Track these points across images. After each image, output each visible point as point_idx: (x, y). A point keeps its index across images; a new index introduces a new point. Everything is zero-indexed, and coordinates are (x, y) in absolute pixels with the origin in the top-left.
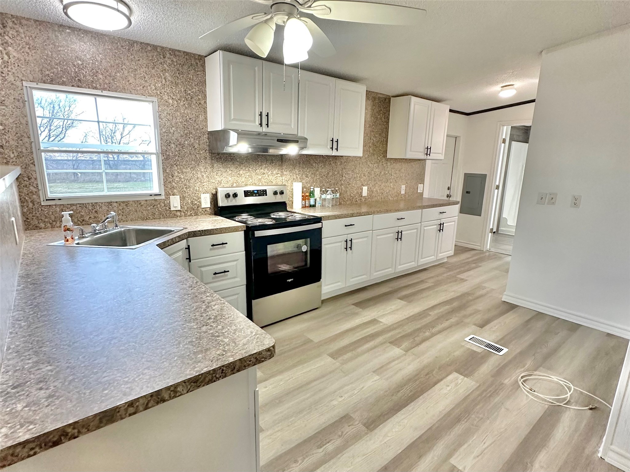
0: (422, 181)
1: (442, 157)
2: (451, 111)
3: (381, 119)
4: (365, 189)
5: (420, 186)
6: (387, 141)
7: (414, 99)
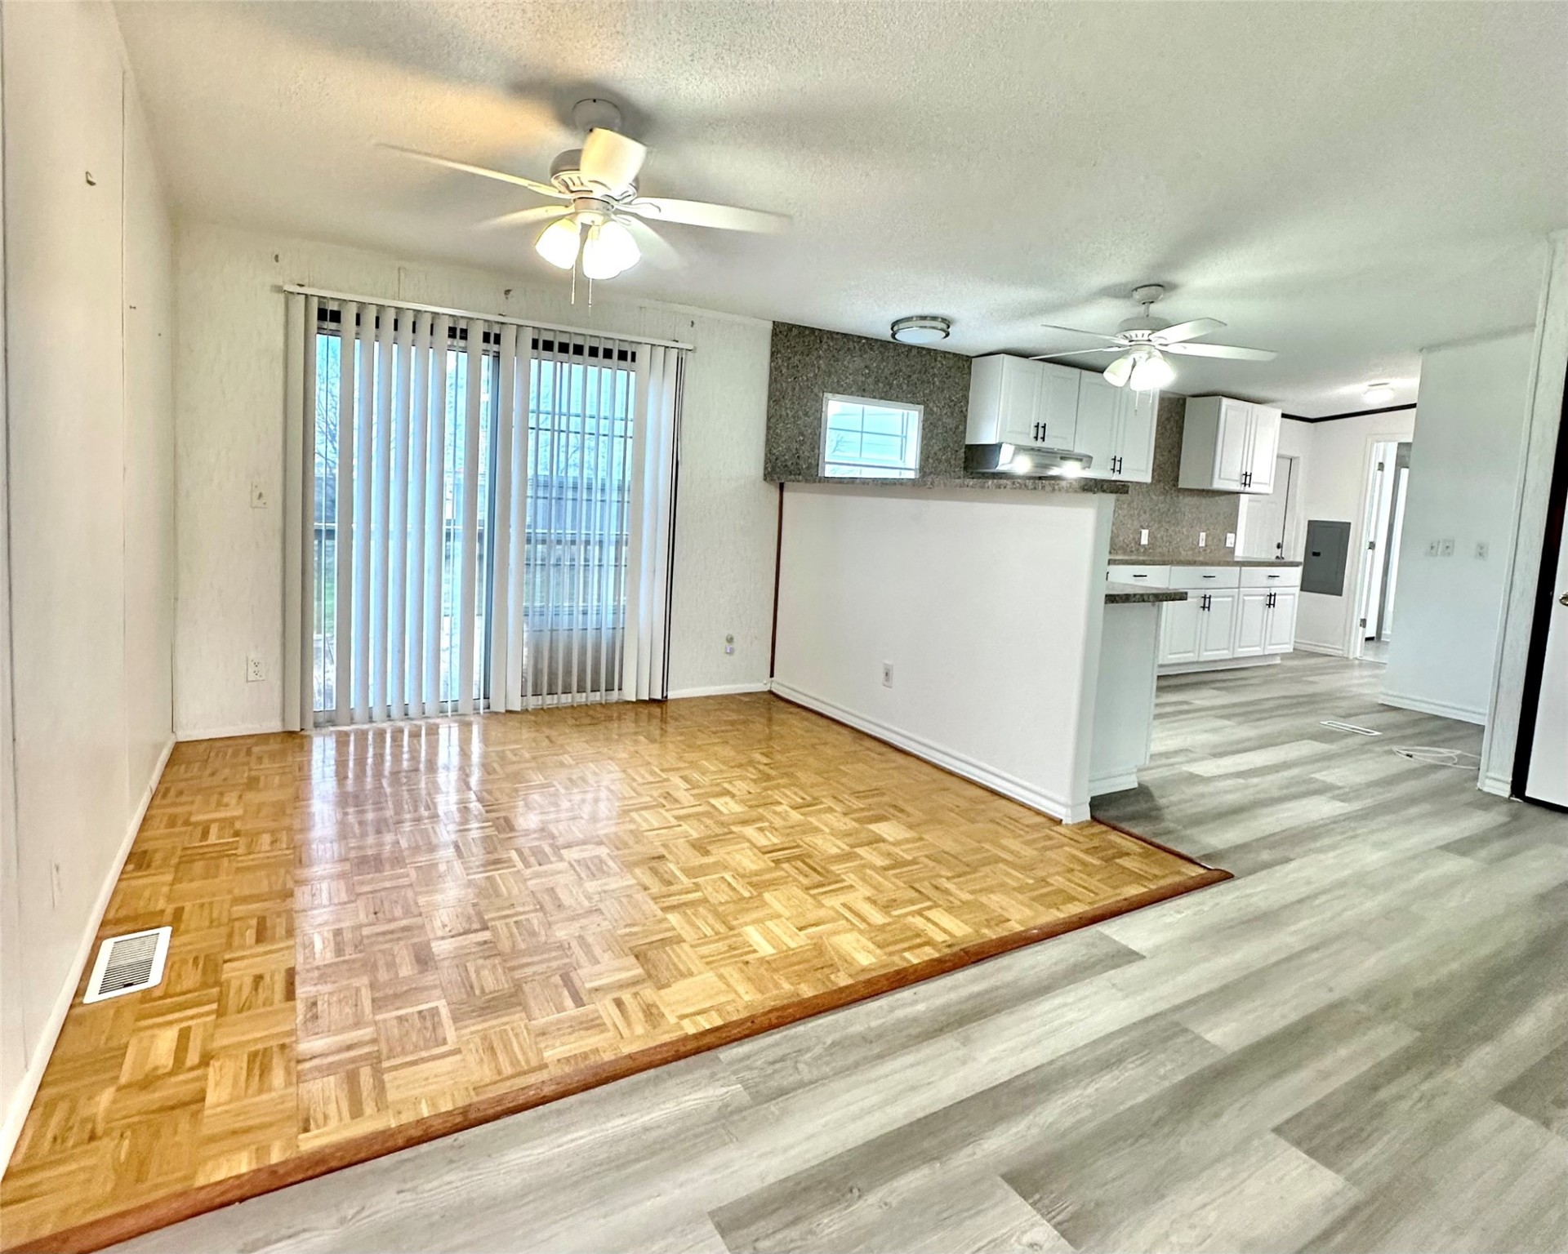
0: (1234, 529)
1: (1269, 490)
2: (1284, 416)
3: (1171, 428)
4: (1145, 533)
5: (1230, 536)
6: (1179, 462)
7: (1225, 402)
